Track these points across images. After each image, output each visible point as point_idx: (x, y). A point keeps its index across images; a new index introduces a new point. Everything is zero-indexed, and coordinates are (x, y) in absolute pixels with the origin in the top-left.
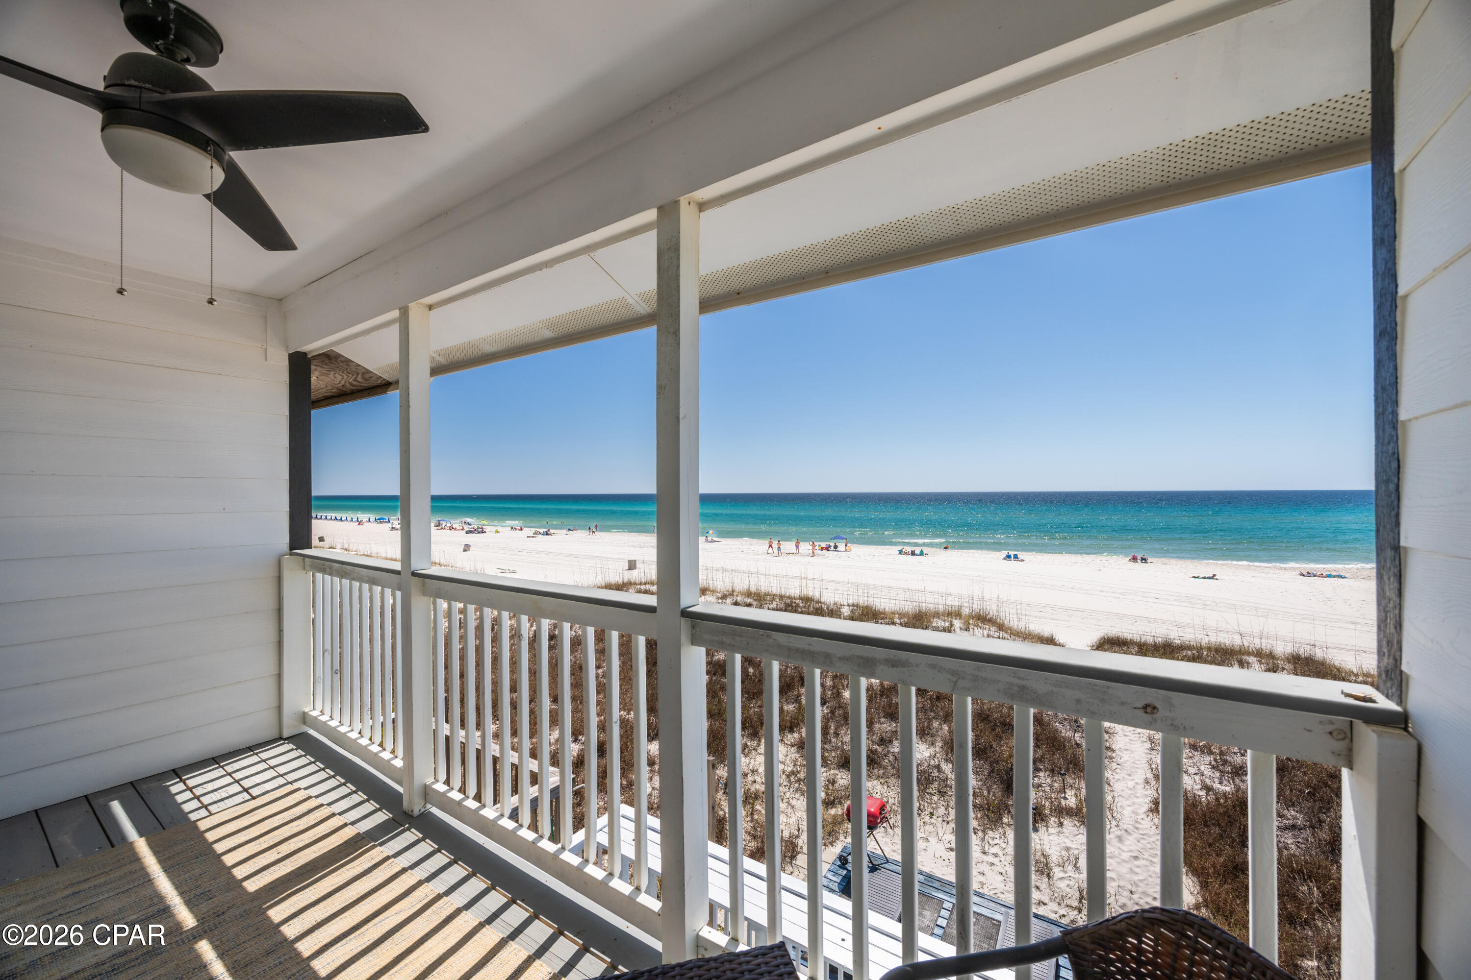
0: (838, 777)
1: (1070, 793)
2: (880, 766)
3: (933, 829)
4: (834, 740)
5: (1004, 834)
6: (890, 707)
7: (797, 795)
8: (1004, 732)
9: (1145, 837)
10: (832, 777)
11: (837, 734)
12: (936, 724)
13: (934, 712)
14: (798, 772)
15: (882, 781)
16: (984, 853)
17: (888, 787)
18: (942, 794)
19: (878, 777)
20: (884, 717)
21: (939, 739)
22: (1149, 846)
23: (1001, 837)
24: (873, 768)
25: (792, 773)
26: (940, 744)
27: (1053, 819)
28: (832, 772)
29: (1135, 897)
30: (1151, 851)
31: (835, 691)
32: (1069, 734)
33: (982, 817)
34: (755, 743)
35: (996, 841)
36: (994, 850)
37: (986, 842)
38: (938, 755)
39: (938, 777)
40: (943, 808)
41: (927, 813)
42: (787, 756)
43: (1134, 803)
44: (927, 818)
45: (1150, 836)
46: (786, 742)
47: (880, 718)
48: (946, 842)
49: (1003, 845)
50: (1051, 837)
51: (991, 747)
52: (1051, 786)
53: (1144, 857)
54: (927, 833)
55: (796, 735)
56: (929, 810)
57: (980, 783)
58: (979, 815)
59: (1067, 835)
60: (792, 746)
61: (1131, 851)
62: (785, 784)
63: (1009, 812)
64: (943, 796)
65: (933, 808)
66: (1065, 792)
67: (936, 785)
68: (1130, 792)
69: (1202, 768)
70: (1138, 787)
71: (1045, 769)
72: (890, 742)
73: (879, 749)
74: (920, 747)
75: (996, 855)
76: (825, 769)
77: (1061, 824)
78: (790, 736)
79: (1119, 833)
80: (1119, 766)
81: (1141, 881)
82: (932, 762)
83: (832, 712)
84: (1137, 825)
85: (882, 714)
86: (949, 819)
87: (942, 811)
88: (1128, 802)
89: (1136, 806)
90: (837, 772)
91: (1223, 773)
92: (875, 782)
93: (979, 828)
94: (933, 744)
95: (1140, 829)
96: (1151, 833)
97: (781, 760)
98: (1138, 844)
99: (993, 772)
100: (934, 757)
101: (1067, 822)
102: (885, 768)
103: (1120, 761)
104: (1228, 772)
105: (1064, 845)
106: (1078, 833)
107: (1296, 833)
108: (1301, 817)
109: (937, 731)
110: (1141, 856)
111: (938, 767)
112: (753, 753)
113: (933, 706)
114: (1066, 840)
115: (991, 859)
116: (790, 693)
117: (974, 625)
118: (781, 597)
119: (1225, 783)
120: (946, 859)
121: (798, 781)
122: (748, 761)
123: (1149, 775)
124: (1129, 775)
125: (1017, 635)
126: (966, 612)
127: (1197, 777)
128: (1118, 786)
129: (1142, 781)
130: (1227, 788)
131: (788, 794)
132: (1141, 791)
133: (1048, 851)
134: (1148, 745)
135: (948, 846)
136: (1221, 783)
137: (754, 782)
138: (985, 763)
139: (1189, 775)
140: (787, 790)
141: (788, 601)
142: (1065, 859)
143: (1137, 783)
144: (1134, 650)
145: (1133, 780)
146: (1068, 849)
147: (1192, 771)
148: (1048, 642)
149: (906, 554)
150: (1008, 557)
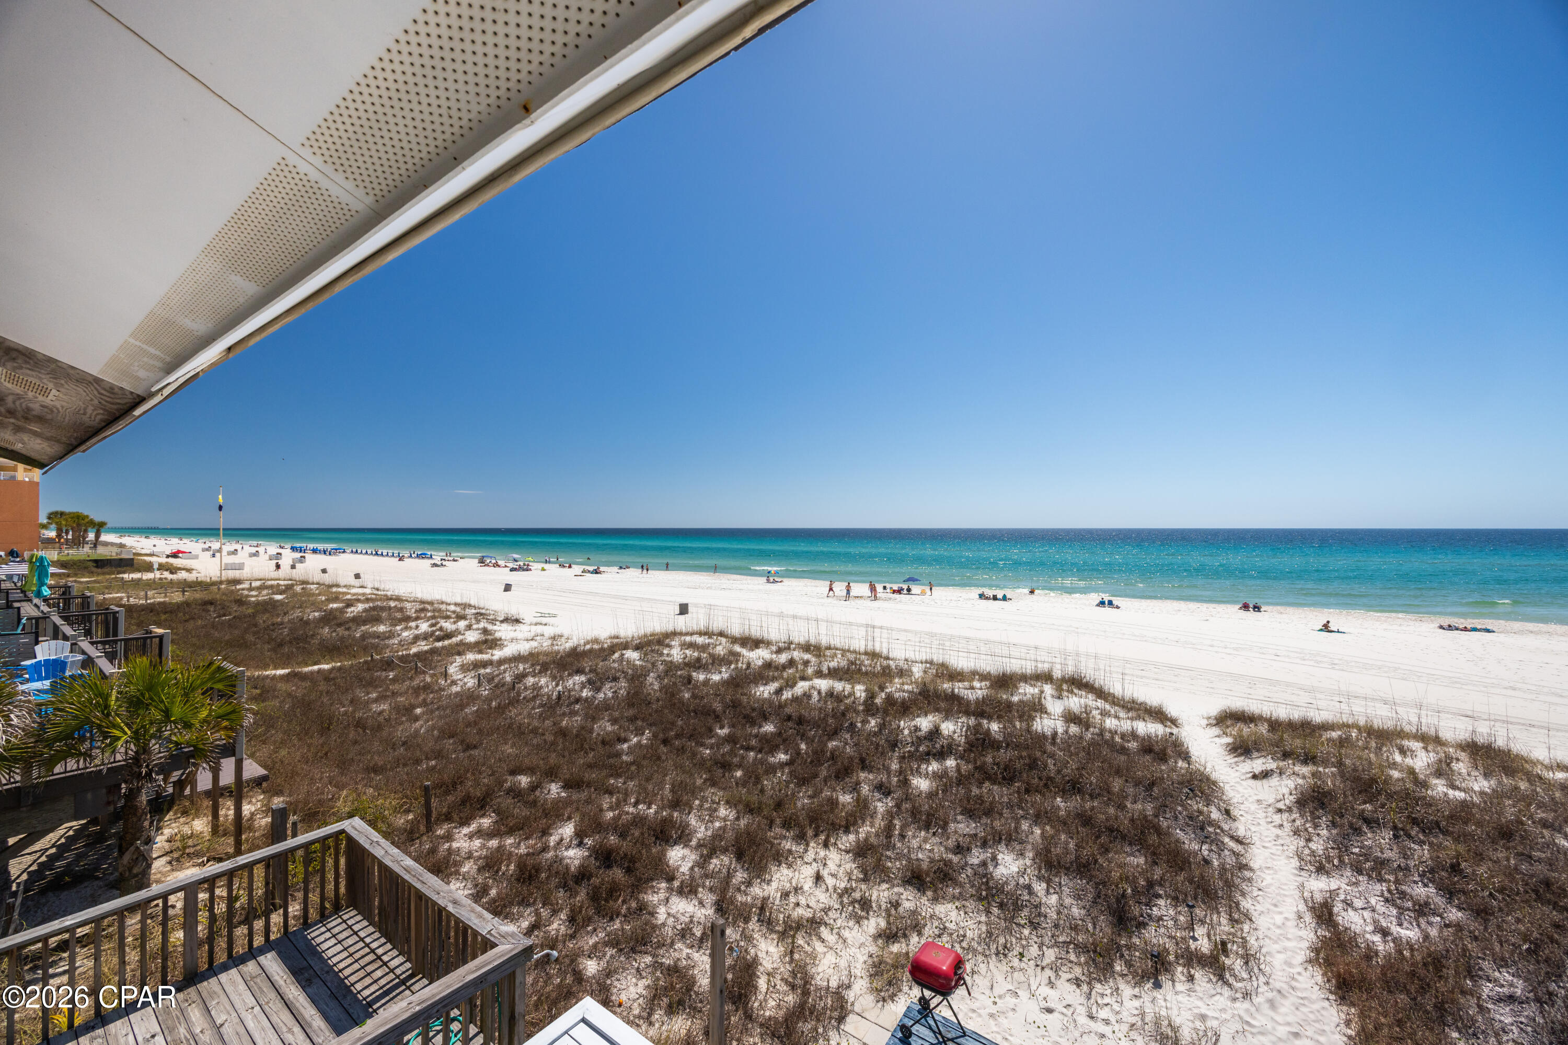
0: (903, 897)
1: (1200, 931)
2: (956, 883)
3: (1023, 979)
4: (899, 845)
5: (1118, 989)
6: (969, 801)
8: (1111, 842)
9: (1306, 1002)
10: (895, 898)
11: (902, 836)
12: (1025, 826)
13: (1022, 809)
14: (853, 890)
15: (957, 904)
16: (1091, 1017)
17: (966, 913)
18: (1034, 926)
19: (954, 898)
20: (962, 814)
21: (1029, 847)
22: (1312, 1016)
23: (1112, 994)
24: (947, 886)
25: (846, 891)
26: (1031, 855)
27: (1180, 969)
28: (896, 890)
30: (1316, 1025)
31: (901, 778)
32: (1194, 846)
33: (1086, 963)
34: (801, 848)
35: (1107, 1000)
36: (1104, 1014)
37: (1092, 1001)
38: (1029, 871)
39: (1029, 901)
40: (1036, 946)
41: (1015, 953)
42: (840, 866)
43: (1286, 949)
44: (1016, 962)
45: (1312, 1002)
46: (840, 846)
47: (955, 815)
48: (1041, 998)
49: (1116, 1007)
50: (1180, 998)
51: (1096, 861)
52: (1175, 921)
53: (1307, 1033)
54: (1015, 983)
55: (852, 837)
56: (1018, 949)
57: (1083, 912)
58: (1083, 959)
59: (1201, 995)
60: (847, 852)
61: (1288, 1024)
62: (836, 906)
63: (1122, 956)
64: (1035, 928)
65: (1023, 947)
66: (1193, 930)
67: (1025, 912)
68: (1278, 931)
69: (1373, 901)
70: (1289, 924)
71: (1166, 895)
72: (969, 849)
73: (955, 859)
74: (1006, 858)
75: (1107, 1022)
76: (887, 886)
77: (1191, 978)
78: (844, 838)
79: (1270, 995)
80: (1260, 893)
82: (1021, 881)
83: (898, 806)
84: (1294, 984)
85: (959, 810)
86: (1044, 964)
87: (1034, 950)
88: (1277, 947)
89: (1289, 953)
90: (901, 890)
92: (949, 906)
93: (1083, 978)
94: (1021, 854)
95: (1298, 989)
96: (1314, 997)
97: (833, 872)
98: (1298, 1013)
99: (1099, 897)
100: (1022, 873)
101: (1198, 974)
102: (961, 885)
103: (1262, 886)
104: (1408, 909)
105: (1196, 1011)
106: (1214, 992)
107: (1516, 1007)
108: (1520, 983)
109: (1027, 836)
110: (1302, 1032)
111: (1029, 887)
112: (799, 862)
113: (1021, 800)
114: (1199, 1003)
115: (1101, 1028)
116: (847, 780)
117: (1068, 691)
118: (844, 651)
119: (1405, 924)
120: (1042, 1026)
121: (852, 903)
122: (791, 875)
123: (1302, 907)
124: (1276, 906)
125: (1118, 705)
126: (1057, 674)
127: (1367, 914)
128: (1262, 922)
129: (1292, 916)
130: (1410, 934)
131: (839, 922)
132: (1293, 931)
133: (1177, 1021)
134: (1295, 862)
135: (1043, 1004)
136: (1400, 925)
137: (798, 904)
138: (1088, 883)
139: (1356, 910)
140: (838, 915)
141: (852, 657)
142: (1201, 1033)
143: (1286, 918)
144: (1263, 729)
145: (1281, 913)
146: (1203, 1018)
147: (1358, 903)
148: (1158, 715)
149: (987, 598)
150: (1102, 603)
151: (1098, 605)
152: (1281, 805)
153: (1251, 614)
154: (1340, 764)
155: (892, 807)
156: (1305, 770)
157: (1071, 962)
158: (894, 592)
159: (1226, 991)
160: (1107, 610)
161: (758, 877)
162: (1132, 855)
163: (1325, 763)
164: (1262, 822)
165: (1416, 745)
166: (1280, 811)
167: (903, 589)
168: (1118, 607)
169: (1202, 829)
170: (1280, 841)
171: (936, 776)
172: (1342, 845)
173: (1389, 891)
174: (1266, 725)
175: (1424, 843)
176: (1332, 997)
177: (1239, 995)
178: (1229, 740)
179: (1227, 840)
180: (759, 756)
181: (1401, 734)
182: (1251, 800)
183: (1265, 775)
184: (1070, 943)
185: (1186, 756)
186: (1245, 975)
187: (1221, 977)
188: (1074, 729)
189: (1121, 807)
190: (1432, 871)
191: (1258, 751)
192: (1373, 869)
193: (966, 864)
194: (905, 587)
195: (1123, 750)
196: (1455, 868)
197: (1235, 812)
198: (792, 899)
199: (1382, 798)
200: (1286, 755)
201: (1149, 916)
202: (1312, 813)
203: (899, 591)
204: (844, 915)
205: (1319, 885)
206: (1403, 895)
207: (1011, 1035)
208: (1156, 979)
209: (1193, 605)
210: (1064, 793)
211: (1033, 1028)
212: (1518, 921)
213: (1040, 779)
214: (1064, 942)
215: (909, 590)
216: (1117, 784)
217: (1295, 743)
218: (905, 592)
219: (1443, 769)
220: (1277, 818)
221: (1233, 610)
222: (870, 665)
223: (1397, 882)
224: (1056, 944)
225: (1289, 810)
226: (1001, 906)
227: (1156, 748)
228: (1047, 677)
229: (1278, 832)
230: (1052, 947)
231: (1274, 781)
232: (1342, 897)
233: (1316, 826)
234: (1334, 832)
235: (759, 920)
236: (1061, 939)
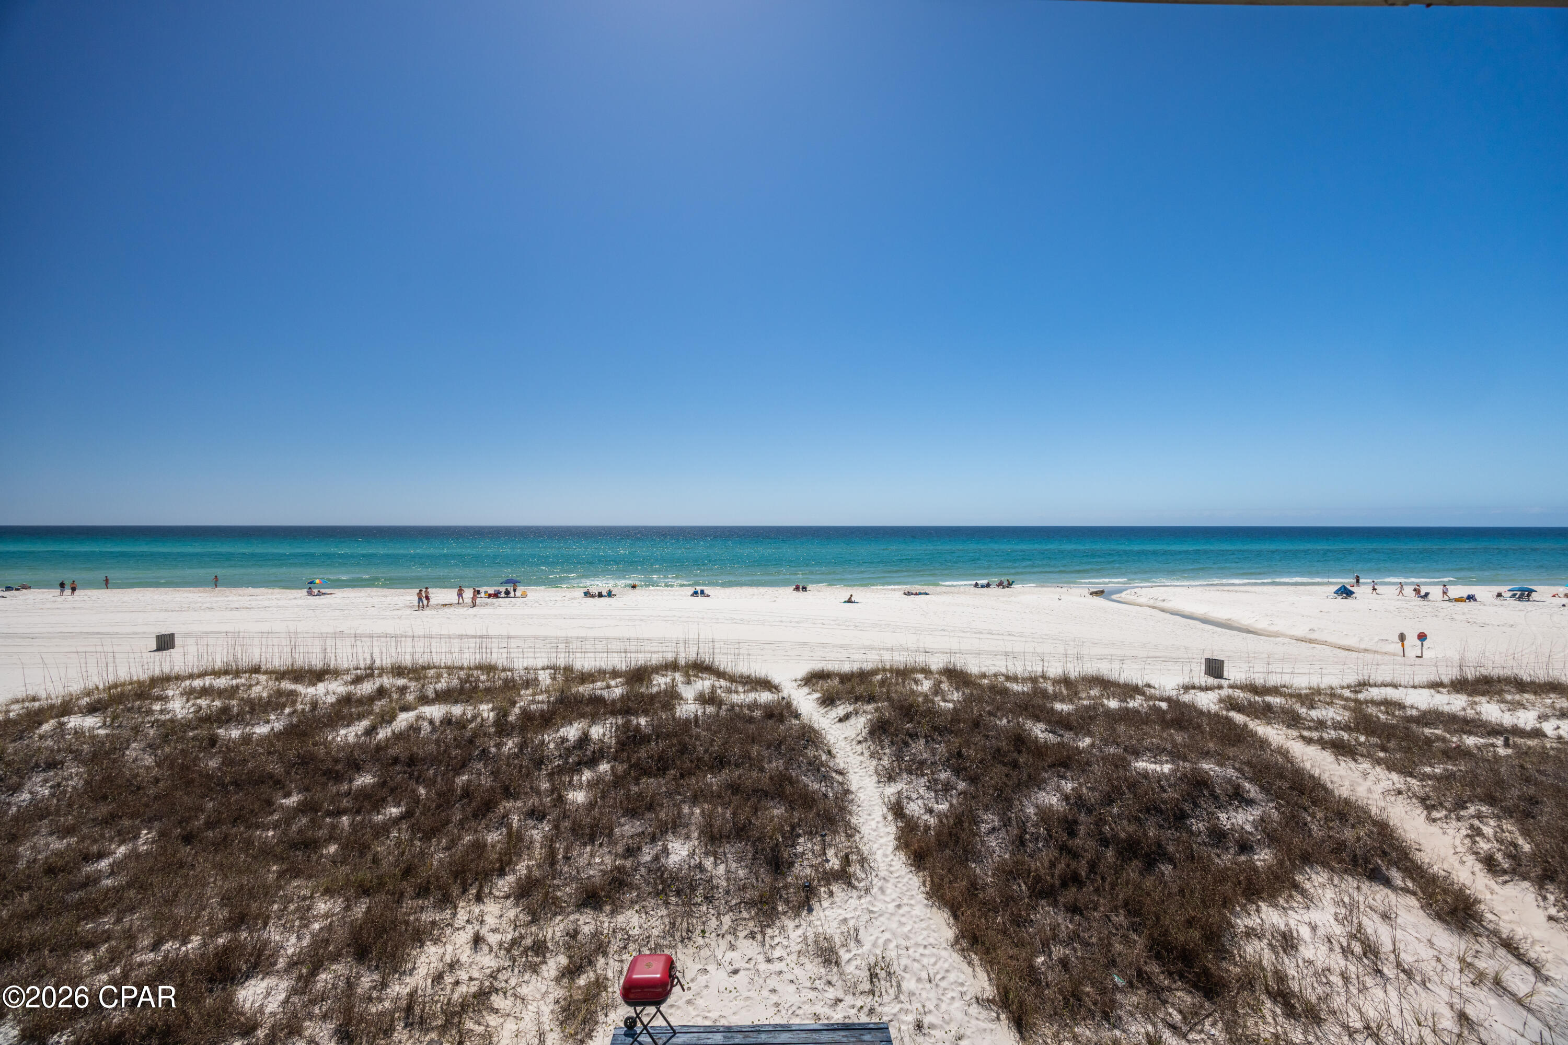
0: (580, 923)
1: (830, 853)
2: (631, 886)
3: (709, 953)
4: (566, 869)
5: (783, 927)
6: (629, 801)
7: (527, 976)
9: (899, 879)
10: (571, 927)
11: (567, 858)
12: (686, 810)
13: (680, 794)
14: (522, 937)
15: (637, 907)
16: (769, 961)
17: (646, 913)
18: (709, 899)
19: (633, 903)
20: (623, 816)
21: (693, 828)
22: (905, 888)
23: (780, 933)
24: (624, 894)
25: (514, 942)
26: (696, 835)
27: (822, 889)
28: (572, 918)
29: (911, 951)
30: (908, 893)
31: (555, 796)
32: (816, 786)
33: (757, 914)
34: (447, 914)
35: (777, 940)
36: (777, 953)
37: (767, 946)
38: (697, 850)
39: (701, 879)
40: (714, 918)
41: (698, 932)
42: (501, 916)
43: (881, 845)
44: (700, 941)
45: (903, 878)
46: (497, 894)
47: (619, 818)
48: (726, 964)
49: (785, 943)
50: (827, 913)
52: (812, 851)
54: (703, 961)
55: (511, 878)
56: (700, 927)
57: (747, 871)
58: (753, 913)
59: (839, 904)
60: (507, 897)
61: (894, 900)
62: (506, 964)
63: (781, 896)
64: (711, 902)
65: (704, 923)
66: (825, 854)
67: (700, 891)
68: (875, 834)
71: (804, 833)
72: (639, 849)
73: (628, 863)
74: (675, 845)
75: (781, 959)
76: (560, 918)
77: (831, 894)
78: (501, 883)
79: (880, 884)
81: (910, 931)
82: (693, 862)
83: (556, 827)
84: (892, 869)
85: (620, 812)
86: (723, 932)
87: (713, 923)
90: (577, 916)
91: (936, 791)
92: (629, 913)
93: (756, 929)
94: (688, 837)
96: (903, 873)
97: (494, 927)
98: (897, 889)
99: (757, 853)
100: (692, 854)
101: (835, 888)
102: (638, 888)
103: (859, 802)
105: (841, 918)
106: (847, 898)
107: (996, 834)
109: (690, 818)
111: (700, 866)
112: (448, 931)
113: (678, 786)
114: (840, 911)
115: (778, 966)
116: (491, 815)
117: (694, 676)
118: (450, 669)
119: (940, 801)
120: (733, 989)
121: (525, 952)
122: (441, 951)
123: (885, 810)
124: (870, 815)
125: (736, 682)
126: (682, 662)
127: (920, 802)
128: (865, 830)
129: (880, 819)
130: (943, 807)
131: (513, 982)
132: (883, 830)
133: (829, 931)
134: (875, 778)
135: (730, 968)
136: (937, 803)
137: (457, 983)
138: (746, 844)
139: (913, 801)
140: (510, 974)
141: (462, 674)
142: (846, 934)
143: (878, 822)
144: (836, 681)
145: (873, 819)
146: (845, 920)
147: (914, 796)
148: (766, 684)
149: (593, 596)
150: (695, 593)
151: (692, 595)
152: (860, 738)
153: (801, 594)
154: (889, 699)
155: (549, 831)
156: (870, 707)
157: (745, 919)
158: (490, 596)
159: (855, 894)
160: (700, 599)
161: (396, 971)
162: (775, 807)
163: (881, 699)
164: (850, 754)
165: (920, 676)
166: (860, 742)
167: (500, 593)
168: (708, 596)
169: (818, 770)
170: (864, 765)
171: (591, 785)
172: (899, 757)
173: (929, 782)
174: (837, 678)
175: (941, 742)
176: (913, 869)
177: (863, 893)
178: (818, 695)
179: (834, 774)
180: (358, 818)
181: (914, 670)
182: (840, 739)
183: (847, 717)
184: (740, 903)
185: (797, 716)
186: (863, 876)
187: (850, 884)
188: (710, 709)
189: (762, 770)
190: (948, 760)
191: (839, 699)
192: (917, 769)
193: (639, 864)
194: (503, 589)
195: (751, 720)
196: (959, 754)
197: (834, 751)
198: (449, 979)
199: (917, 718)
200: (857, 699)
201: (795, 854)
202: (879, 738)
203: (496, 595)
204: (516, 970)
205: (891, 790)
206: (936, 781)
207: (709, 1012)
208: (809, 905)
209: (762, 590)
210: (711, 768)
211: (726, 994)
212: (991, 778)
213: (691, 761)
214: (736, 905)
215: (507, 593)
216: (754, 750)
217: (860, 689)
218: (503, 595)
219: (937, 690)
220: (859, 748)
221: (789, 591)
222: (488, 680)
223: (933, 773)
224: (731, 909)
225: (866, 740)
226: (678, 893)
227: (776, 712)
228: (673, 666)
229: (861, 758)
230: (727, 913)
231: (853, 720)
232: (905, 794)
233: (883, 748)
234: (894, 748)
235: (406, 1026)
236: (733, 902)
